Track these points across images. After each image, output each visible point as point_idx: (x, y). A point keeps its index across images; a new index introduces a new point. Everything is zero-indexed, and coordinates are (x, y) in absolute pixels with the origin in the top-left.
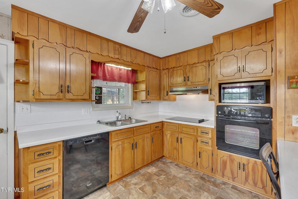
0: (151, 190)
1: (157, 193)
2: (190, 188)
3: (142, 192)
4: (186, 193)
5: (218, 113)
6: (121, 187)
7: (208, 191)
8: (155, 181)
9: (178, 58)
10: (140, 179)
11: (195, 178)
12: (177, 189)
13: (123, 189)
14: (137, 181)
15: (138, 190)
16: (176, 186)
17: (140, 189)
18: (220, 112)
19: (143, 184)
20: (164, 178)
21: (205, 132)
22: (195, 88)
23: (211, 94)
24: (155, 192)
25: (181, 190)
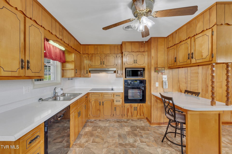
0: (100, 139)
1: (105, 139)
2: (118, 129)
3: (96, 143)
4: (118, 131)
5: (125, 84)
6: (78, 149)
7: (125, 126)
8: (97, 134)
9: (96, 48)
10: (86, 137)
11: (115, 123)
12: (113, 132)
13: (81, 149)
14: (85, 139)
15: (92, 144)
16: (111, 131)
17: (92, 142)
18: (126, 83)
19: (92, 139)
20: (100, 130)
21: (118, 95)
22: (108, 70)
23: (117, 73)
24: (104, 139)
25: (115, 131)
